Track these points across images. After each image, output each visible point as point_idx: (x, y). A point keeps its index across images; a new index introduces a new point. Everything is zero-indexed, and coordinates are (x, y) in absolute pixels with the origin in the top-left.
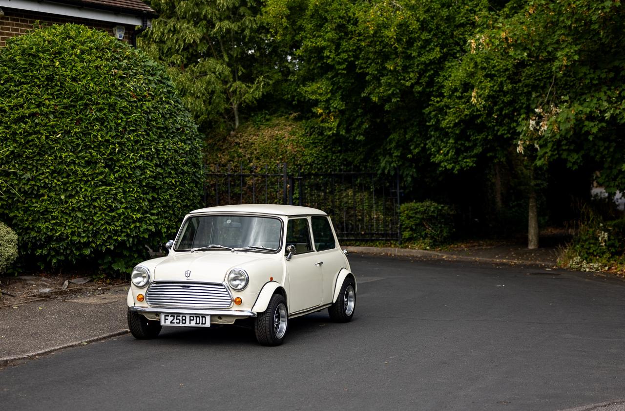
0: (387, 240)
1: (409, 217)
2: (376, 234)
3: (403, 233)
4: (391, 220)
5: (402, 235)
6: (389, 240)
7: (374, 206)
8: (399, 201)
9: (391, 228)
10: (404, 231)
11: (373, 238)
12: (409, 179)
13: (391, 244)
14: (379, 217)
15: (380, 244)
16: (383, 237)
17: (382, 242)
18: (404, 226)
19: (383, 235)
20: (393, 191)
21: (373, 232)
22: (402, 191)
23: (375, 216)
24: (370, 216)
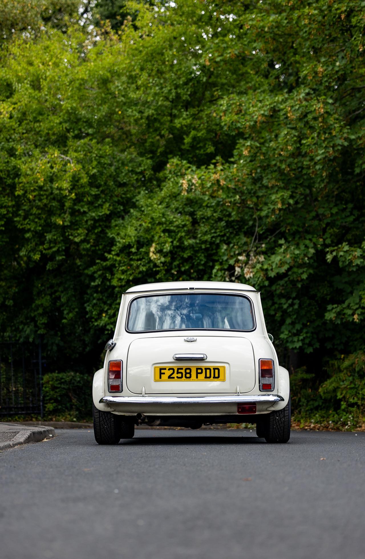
0: (27, 414)
1: (54, 388)
2: (15, 408)
3: (46, 405)
4: (32, 392)
5: (46, 407)
6: (29, 414)
7: (13, 378)
8: (41, 372)
9: (32, 401)
10: (47, 403)
11: (12, 413)
12: (55, 348)
13: (32, 417)
14: (18, 390)
15: (19, 418)
16: (23, 411)
17: (22, 416)
18: (48, 398)
19: (22, 409)
20: (35, 361)
21: (12, 406)
22: (44, 361)
23: (14, 389)
24: (8, 389)
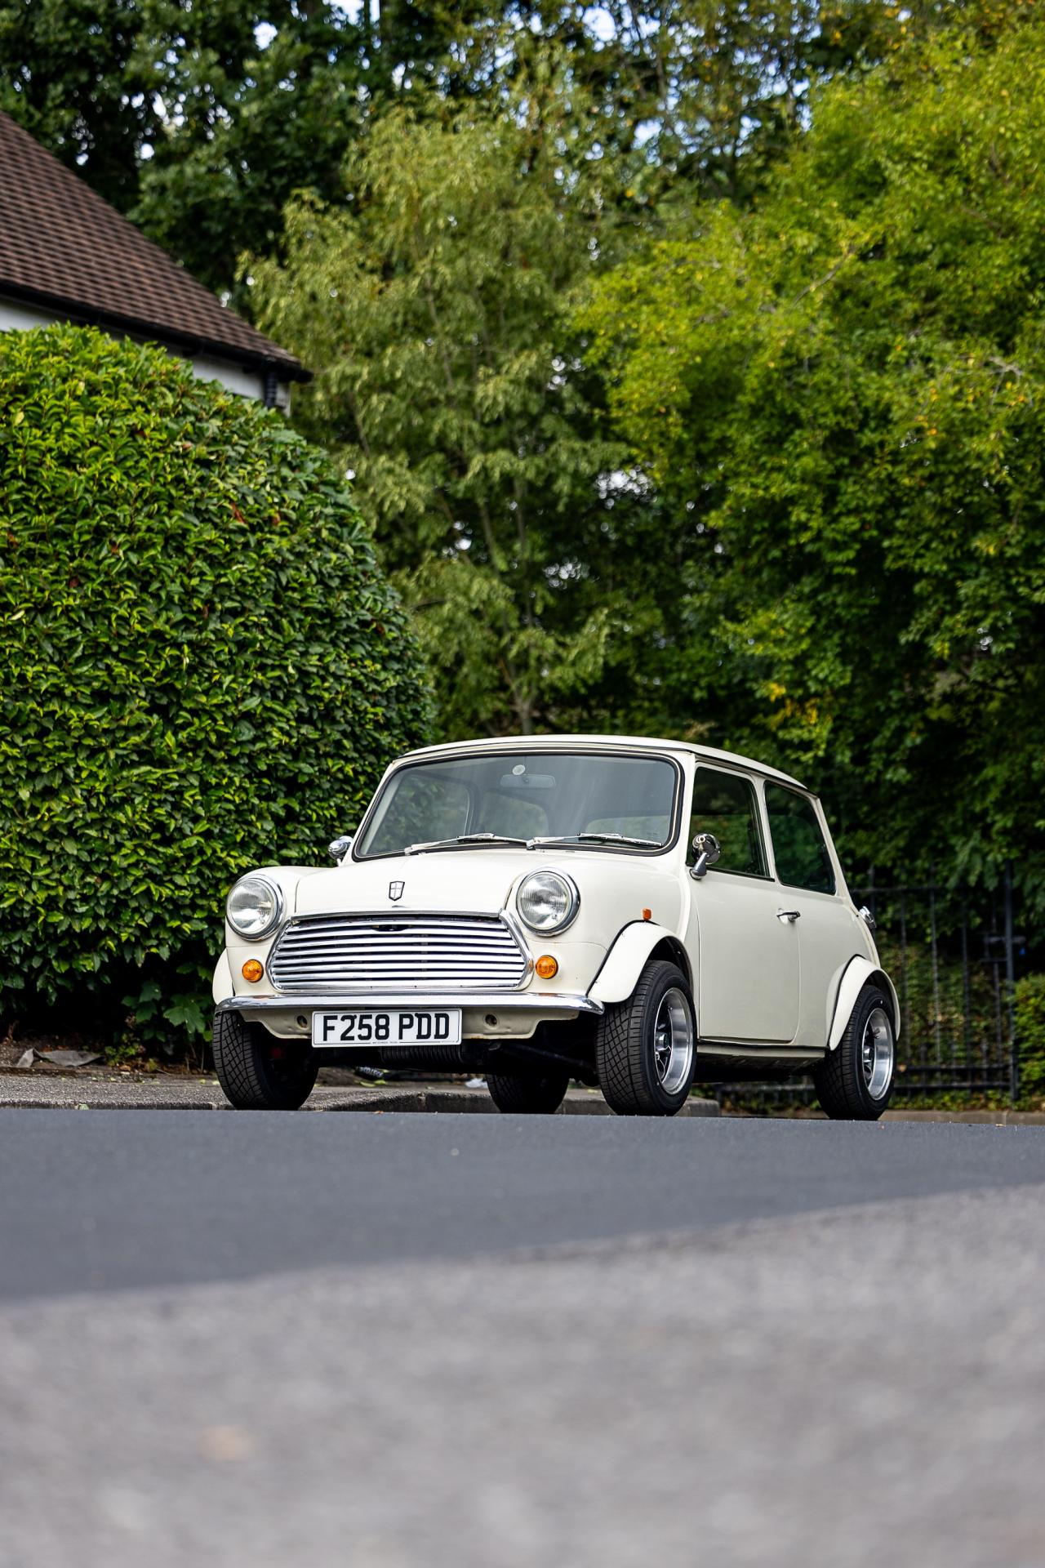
0: (974, 1089)
2: (943, 1072)
3: (1023, 1066)
4: (987, 1028)
5: (1021, 1070)
6: (981, 1089)
7: (937, 987)
8: (1010, 972)
9: (989, 1052)
10: (1025, 1060)
11: (934, 1084)
13: (988, 1099)
14: (950, 1021)
15: (953, 1099)
16: (964, 1079)
17: (962, 1094)
18: (1025, 1045)
19: (962, 1074)
20: (994, 940)
21: (933, 1064)
22: (1019, 940)
23: (939, 1018)
24: (923, 1017)
